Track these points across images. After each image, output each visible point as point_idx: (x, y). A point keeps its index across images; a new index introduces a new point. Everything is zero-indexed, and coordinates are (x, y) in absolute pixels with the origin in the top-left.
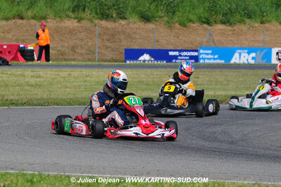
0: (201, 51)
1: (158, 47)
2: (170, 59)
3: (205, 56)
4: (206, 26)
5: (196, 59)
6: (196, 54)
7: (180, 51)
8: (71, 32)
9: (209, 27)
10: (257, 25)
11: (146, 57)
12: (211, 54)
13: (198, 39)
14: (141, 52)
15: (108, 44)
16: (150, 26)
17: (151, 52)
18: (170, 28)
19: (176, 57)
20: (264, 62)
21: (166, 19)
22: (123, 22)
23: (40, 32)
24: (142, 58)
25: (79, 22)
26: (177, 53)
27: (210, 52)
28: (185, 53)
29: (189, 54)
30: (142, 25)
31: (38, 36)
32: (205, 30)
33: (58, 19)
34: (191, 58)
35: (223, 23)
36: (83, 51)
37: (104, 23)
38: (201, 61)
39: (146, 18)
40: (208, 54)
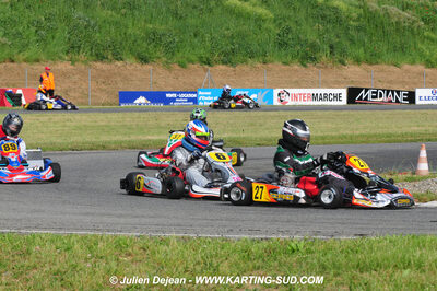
0: (200, 93)
1: (156, 90)
2: (167, 101)
3: (203, 98)
4: (206, 66)
5: (195, 101)
6: (195, 96)
7: (178, 93)
8: (64, 74)
9: (210, 68)
10: (259, 65)
11: (142, 100)
12: (211, 96)
13: (198, 80)
14: (136, 95)
15: (103, 87)
16: (148, 67)
17: (148, 95)
18: (169, 69)
19: (173, 100)
20: (265, 104)
21: (164, 59)
22: (119, 64)
23: (44, 76)
24: (137, 101)
25: (73, 63)
26: (175, 95)
27: (209, 93)
28: (183, 95)
29: (187, 96)
30: (139, 66)
31: (41, 80)
32: (206, 70)
33: (50, 61)
34: (190, 100)
35: (224, 63)
36: (77, 95)
37: (99, 65)
38: (201, 103)
39: (144, 60)
40: (206, 96)
